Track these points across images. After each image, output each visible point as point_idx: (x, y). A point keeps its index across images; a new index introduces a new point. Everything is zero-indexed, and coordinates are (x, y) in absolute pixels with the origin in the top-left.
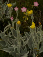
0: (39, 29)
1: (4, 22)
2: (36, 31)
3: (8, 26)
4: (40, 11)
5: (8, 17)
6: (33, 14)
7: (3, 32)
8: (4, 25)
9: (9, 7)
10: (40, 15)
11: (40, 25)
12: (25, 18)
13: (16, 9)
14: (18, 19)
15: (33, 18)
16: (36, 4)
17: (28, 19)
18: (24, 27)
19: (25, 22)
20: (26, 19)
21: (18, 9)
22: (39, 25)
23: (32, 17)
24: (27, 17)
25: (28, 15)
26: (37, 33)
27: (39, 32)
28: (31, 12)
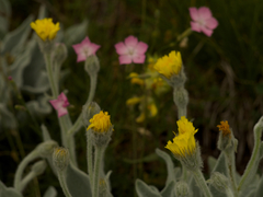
0: (222, 161)
1: (15, 133)
2: (200, 171)
3: (40, 150)
4: (229, 70)
5: (40, 106)
6: (183, 75)
7: (10, 189)
8: (18, 150)
9: (43, 36)
10: (227, 95)
11: (226, 134)
12: (137, 106)
13: (87, 52)
14: (97, 107)
15: (187, 99)
16: (203, 21)
17: (154, 111)
18: (134, 161)
19: (142, 131)
20: (147, 111)
21: (97, 53)
22: (220, 137)
23: (181, 95)
24: (150, 100)
25: (154, 87)
26: (211, 181)
27: (222, 176)
28: (171, 64)
